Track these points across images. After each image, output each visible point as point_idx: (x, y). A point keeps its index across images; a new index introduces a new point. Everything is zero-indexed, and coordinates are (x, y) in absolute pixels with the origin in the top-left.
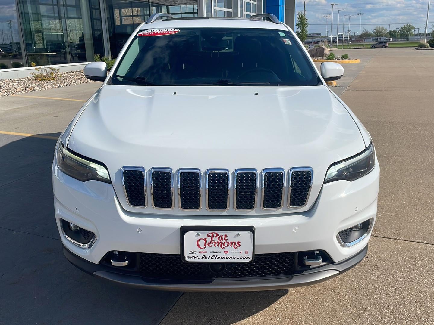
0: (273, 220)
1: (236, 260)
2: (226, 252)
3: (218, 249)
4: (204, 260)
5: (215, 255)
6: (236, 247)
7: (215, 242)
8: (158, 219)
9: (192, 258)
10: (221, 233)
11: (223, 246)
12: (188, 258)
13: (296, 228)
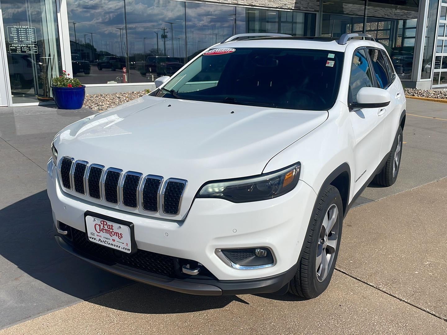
0: (151, 221)
1: (120, 249)
2: (114, 240)
3: (108, 236)
4: (99, 243)
5: (107, 240)
6: (120, 237)
7: (106, 230)
8: (79, 202)
9: (93, 238)
10: (109, 223)
11: (111, 235)
12: (90, 238)
13: (167, 233)
